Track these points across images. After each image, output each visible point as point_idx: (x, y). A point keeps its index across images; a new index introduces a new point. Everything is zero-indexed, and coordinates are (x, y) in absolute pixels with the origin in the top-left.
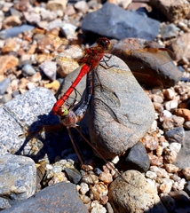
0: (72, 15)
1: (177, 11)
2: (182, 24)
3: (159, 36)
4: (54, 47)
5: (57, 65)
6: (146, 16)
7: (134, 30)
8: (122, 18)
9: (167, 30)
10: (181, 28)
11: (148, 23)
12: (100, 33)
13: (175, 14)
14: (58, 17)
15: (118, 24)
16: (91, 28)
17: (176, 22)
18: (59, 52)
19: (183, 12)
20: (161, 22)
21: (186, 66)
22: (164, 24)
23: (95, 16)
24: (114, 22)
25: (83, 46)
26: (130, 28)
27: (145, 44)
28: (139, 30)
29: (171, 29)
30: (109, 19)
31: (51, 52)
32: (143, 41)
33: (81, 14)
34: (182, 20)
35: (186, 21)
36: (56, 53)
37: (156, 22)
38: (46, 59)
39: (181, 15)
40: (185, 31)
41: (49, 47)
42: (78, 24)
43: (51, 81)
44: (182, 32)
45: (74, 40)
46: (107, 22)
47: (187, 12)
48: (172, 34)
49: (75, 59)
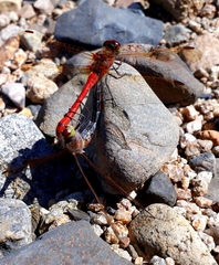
0: (30, 19)
1: (186, 6)
2: (193, 23)
3: (164, 41)
4: (16, 64)
5: (26, 88)
6: (143, 15)
7: (129, 34)
8: (111, 19)
9: (173, 33)
10: (193, 29)
11: (146, 23)
12: (81, 40)
13: (183, 10)
14: (12, 22)
15: (106, 27)
16: (68, 33)
17: (185, 21)
18: (24, 70)
19: (194, 7)
20: (165, 22)
21: (205, 79)
22: (168, 24)
23: (73, 17)
24: (100, 25)
25: (57, 60)
26: (123, 32)
27: (151, 50)
28: (136, 34)
29: (178, 31)
30: (94, 20)
31: (12, 70)
32: (148, 46)
33: (44, 17)
34: (194, 18)
35: (199, 19)
36: (20, 72)
37: (159, 23)
38: (7, 80)
39: (192, 11)
40: (199, 34)
41: (9, 64)
42: (45, 30)
43: (19, 110)
44: (194, 35)
45: (44, 52)
46: (91, 25)
47: (199, 7)
48: (181, 38)
49: (50, 78)
